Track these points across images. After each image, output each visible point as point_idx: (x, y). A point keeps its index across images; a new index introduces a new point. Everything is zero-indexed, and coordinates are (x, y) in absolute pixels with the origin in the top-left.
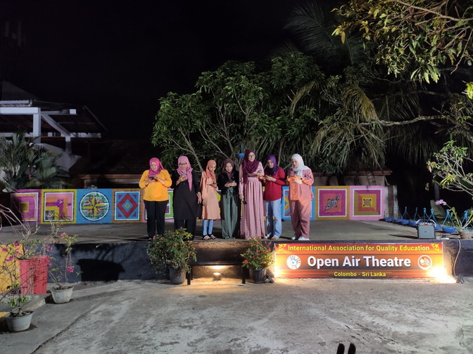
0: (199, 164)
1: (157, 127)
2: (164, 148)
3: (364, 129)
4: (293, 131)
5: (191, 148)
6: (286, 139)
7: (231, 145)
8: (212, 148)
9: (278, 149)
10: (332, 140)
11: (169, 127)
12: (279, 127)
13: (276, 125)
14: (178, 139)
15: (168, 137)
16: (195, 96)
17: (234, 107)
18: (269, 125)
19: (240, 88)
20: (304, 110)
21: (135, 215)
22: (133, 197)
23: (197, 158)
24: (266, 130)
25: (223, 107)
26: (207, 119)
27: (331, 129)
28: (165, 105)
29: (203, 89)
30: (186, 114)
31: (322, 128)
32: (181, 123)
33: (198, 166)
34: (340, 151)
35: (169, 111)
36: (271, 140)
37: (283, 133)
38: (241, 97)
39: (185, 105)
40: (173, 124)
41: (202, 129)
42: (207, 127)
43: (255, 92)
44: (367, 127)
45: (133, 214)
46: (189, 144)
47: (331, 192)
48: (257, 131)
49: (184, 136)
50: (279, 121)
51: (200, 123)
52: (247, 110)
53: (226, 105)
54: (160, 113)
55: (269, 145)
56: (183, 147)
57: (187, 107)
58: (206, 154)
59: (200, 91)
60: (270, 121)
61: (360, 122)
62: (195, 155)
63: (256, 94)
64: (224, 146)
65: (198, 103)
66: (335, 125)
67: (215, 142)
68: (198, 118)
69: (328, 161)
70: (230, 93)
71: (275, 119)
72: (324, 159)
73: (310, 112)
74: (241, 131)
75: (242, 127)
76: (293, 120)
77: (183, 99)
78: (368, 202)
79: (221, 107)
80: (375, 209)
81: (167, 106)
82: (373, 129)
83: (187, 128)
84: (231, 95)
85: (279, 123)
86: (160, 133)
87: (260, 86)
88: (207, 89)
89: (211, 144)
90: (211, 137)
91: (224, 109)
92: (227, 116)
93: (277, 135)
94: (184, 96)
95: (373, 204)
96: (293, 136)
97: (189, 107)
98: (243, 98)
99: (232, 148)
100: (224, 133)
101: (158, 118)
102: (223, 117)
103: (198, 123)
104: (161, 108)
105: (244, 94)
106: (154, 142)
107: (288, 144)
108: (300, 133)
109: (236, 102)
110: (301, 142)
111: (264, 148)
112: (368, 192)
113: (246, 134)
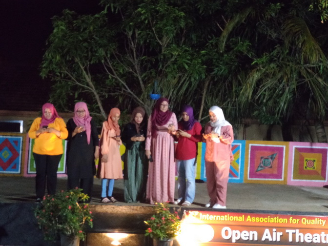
0: (100, 104)
1: (48, 55)
2: (55, 82)
3: (309, 70)
4: (221, 70)
5: (91, 83)
6: (213, 79)
7: (141, 82)
8: (118, 84)
9: (202, 89)
10: (269, 83)
11: (63, 56)
12: (203, 63)
13: (200, 61)
14: (74, 71)
15: (60, 68)
16: (99, 18)
17: (149, 34)
18: (191, 60)
19: (157, 12)
20: (236, 43)
21: (15, 168)
22: (13, 144)
23: (97, 97)
24: (187, 67)
25: (134, 33)
26: (113, 47)
27: (267, 70)
28: (60, 28)
29: (109, 8)
30: (85, 40)
31: (255, 70)
32: (79, 52)
33: (98, 108)
34: (280, 96)
35: (64, 36)
36: (193, 80)
37: (209, 71)
38: (156, 23)
39: (85, 29)
40: (68, 52)
41: (106, 60)
42: (112, 57)
43: (175, 18)
44: (313, 69)
45: (12, 165)
46: (88, 78)
47: (266, 148)
48: (176, 66)
49: (82, 68)
50: (204, 55)
51: (104, 53)
52: (165, 39)
53: (137, 32)
54: (52, 38)
55: (190, 84)
56: (79, 81)
57: (87, 31)
58: (109, 91)
59: (105, 12)
60: (192, 55)
61: (305, 63)
62: (95, 93)
63: (176, 20)
64: (133, 83)
65: (101, 27)
66: (272, 65)
67: (121, 76)
68: (100, 47)
69: (264, 109)
70: (143, 17)
71: (198, 52)
72: (259, 105)
73: (244, 46)
74: (155, 66)
75: (157, 61)
76: (222, 55)
77: (83, 21)
78: (311, 163)
79: (131, 33)
80: (320, 172)
81: (62, 29)
82: (321, 72)
83: (86, 58)
84: (145, 20)
85: (204, 59)
86: (51, 62)
87: (182, 10)
88: (115, 8)
89: (116, 79)
90: (116, 70)
91: (135, 36)
92: (138, 44)
93: (200, 74)
94: (84, 18)
95: (317, 166)
96: (222, 75)
97: (90, 32)
98: (160, 25)
99: (142, 86)
100: (133, 67)
101: (50, 43)
102: (133, 46)
103: (101, 52)
104: (55, 31)
105: (162, 20)
106: (43, 75)
107: (215, 84)
108: (229, 73)
109: (150, 28)
110: (231, 83)
111: (184, 88)
112: (312, 151)
113: (161, 70)
